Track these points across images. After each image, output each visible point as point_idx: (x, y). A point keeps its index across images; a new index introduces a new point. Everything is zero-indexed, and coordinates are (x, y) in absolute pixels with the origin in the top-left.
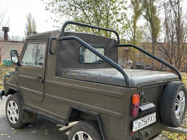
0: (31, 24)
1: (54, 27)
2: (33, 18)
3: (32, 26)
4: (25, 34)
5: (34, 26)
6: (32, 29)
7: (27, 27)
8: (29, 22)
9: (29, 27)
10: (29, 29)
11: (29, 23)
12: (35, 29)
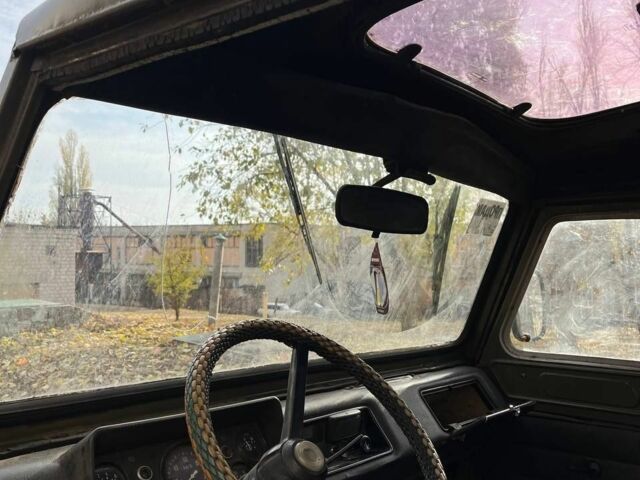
0: (74, 168)
1: (180, 151)
2: (82, 147)
3: (76, 176)
4: (53, 202)
5: (84, 175)
6: (77, 185)
7: (59, 178)
8: (66, 162)
9: (65, 179)
10: (66, 183)
11: (68, 166)
12: (88, 185)
